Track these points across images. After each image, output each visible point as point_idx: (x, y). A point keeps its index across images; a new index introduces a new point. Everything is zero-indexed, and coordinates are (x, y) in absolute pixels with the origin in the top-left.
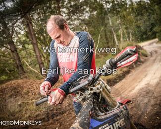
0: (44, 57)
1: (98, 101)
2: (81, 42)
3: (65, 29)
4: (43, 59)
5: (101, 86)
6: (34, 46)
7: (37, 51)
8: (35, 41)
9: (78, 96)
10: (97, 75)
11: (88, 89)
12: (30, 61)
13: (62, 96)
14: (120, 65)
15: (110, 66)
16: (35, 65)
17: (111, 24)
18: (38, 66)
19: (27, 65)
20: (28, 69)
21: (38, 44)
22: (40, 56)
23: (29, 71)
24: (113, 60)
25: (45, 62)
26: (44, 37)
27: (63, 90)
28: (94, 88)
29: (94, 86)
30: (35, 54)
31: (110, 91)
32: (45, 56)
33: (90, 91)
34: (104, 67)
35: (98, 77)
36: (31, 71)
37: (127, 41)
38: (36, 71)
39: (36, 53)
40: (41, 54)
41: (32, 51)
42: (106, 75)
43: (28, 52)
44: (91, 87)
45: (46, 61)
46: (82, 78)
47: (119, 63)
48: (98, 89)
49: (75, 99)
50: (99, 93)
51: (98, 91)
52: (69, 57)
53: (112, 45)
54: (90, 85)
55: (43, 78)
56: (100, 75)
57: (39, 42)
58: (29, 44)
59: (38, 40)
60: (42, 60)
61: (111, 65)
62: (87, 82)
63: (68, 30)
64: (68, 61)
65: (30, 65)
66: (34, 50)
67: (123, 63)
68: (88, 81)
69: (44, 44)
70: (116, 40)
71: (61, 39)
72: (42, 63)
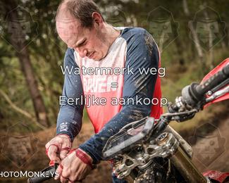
0: (43, 84)
1: (164, 175)
2: (130, 51)
3: (95, 24)
4: (41, 88)
5: (172, 144)
6: (21, 61)
7: (29, 71)
8: (23, 51)
9: (121, 166)
10: (163, 121)
11: (142, 150)
12: (12, 91)
13: (84, 166)
14: (212, 97)
15: (190, 99)
16: (25, 102)
17: (186, 11)
18: (30, 103)
19: (6, 103)
20: (9, 110)
21: (31, 57)
22: (36, 83)
23: (11, 113)
24: (197, 88)
25: (46, 96)
26: (42, 40)
27: (87, 151)
28: (156, 147)
29: (155, 143)
30: (23, 78)
31: (190, 154)
32: (46, 82)
33: (146, 155)
34: (178, 102)
35: (165, 125)
36: (16, 114)
37: (221, 47)
38: (26, 114)
39: (25, 75)
40: (37, 78)
41: (18, 72)
42: (183, 118)
43: (10, 73)
44: (151, 146)
45: (48, 93)
46: (130, 127)
47: (209, 92)
48: (165, 149)
49: (114, 172)
50: (166, 159)
51: (164, 154)
52: (106, 82)
53: (189, 57)
54: (147, 142)
55: (42, 130)
56: (169, 118)
57: (33, 51)
58: (10, 57)
59: (30, 48)
60: (38, 91)
61: (193, 98)
62: (141, 135)
63: (103, 27)
64: (103, 91)
65: (13, 101)
66: (23, 70)
67: (218, 93)
68: (144, 132)
69: (44, 56)
70: (198, 45)
71: (89, 47)
72: (40, 97)
